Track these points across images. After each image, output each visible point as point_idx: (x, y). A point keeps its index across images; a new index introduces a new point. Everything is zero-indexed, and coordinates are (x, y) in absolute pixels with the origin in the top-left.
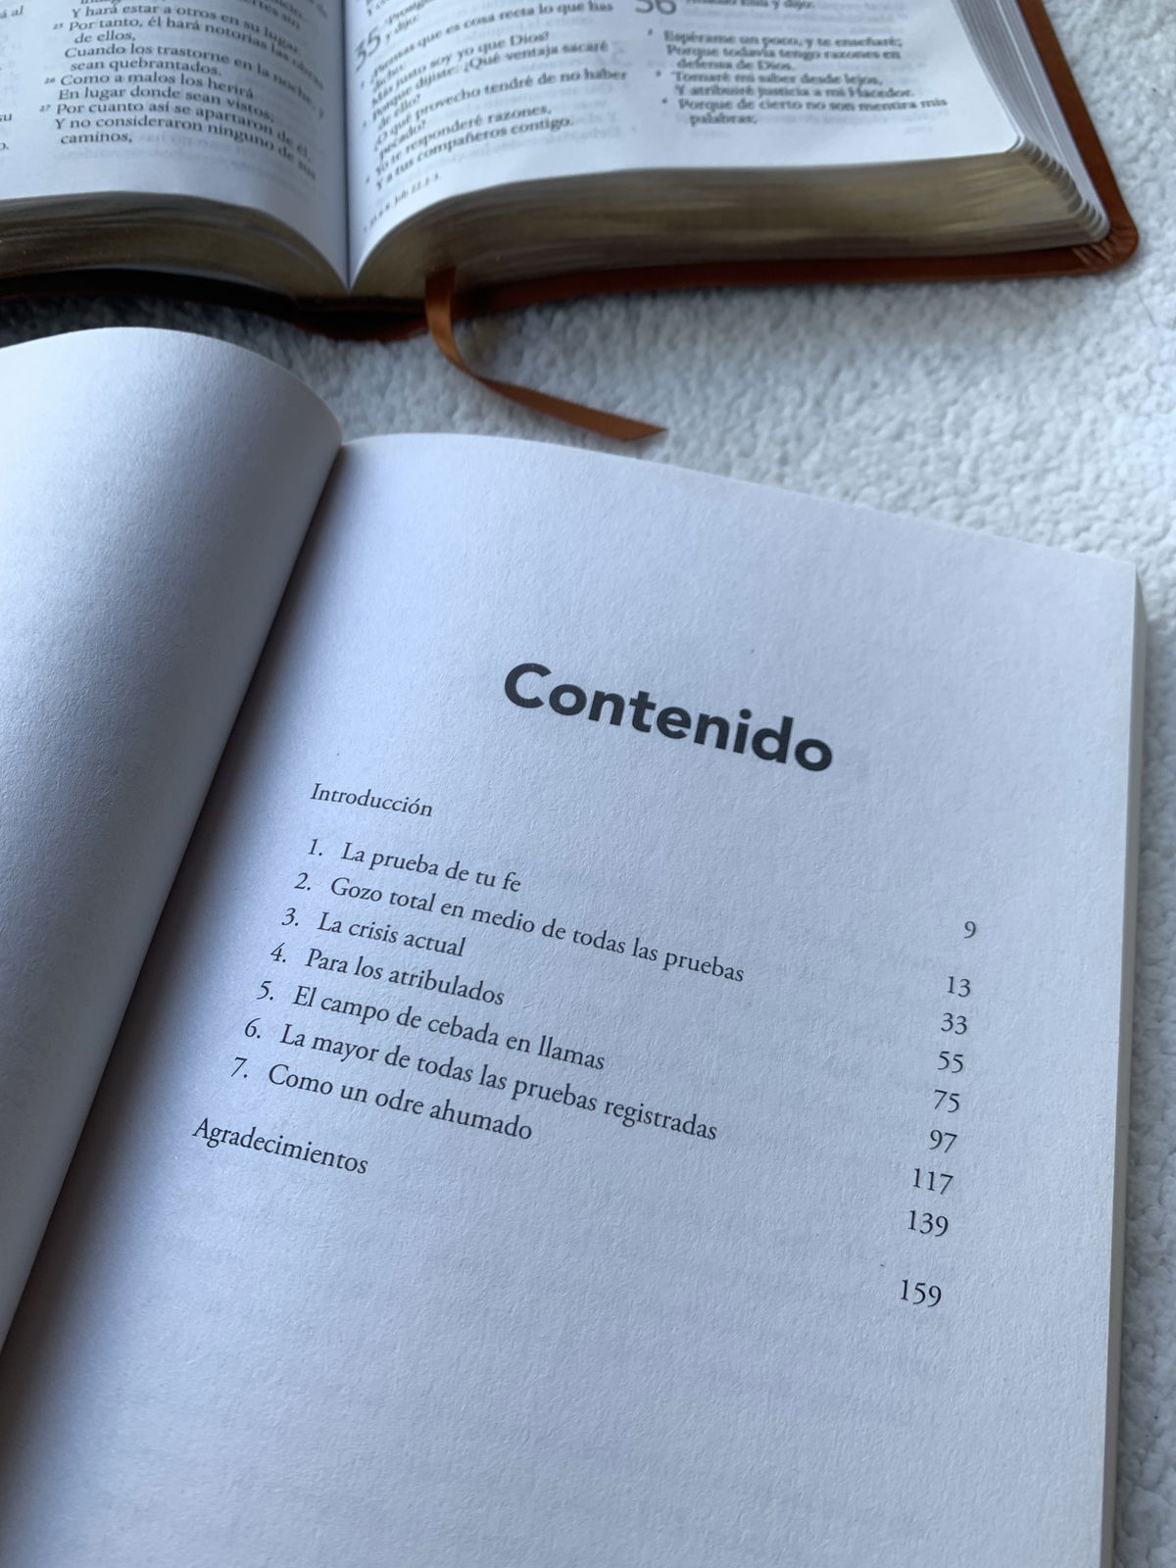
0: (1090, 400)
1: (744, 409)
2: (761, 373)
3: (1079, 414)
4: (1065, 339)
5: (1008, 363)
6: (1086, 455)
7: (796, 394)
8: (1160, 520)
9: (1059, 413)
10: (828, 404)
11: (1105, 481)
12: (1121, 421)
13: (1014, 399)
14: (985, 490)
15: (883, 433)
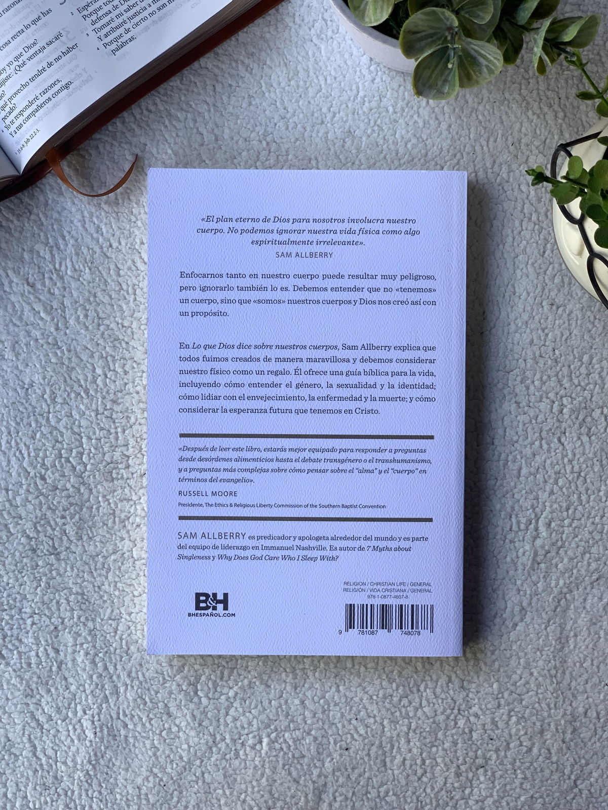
0: (308, 43)
1: (192, 125)
2: (188, 103)
3: (307, 54)
4: (287, 20)
5: (272, 46)
6: (317, 73)
7: (206, 106)
8: (354, 87)
9: (300, 58)
10: (219, 104)
11: (329, 81)
12: (323, 47)
13: (282, 61)
14: (291, 110)
15: (244, 105)
